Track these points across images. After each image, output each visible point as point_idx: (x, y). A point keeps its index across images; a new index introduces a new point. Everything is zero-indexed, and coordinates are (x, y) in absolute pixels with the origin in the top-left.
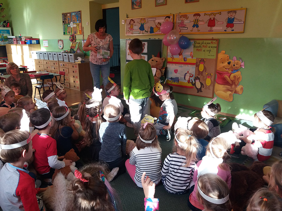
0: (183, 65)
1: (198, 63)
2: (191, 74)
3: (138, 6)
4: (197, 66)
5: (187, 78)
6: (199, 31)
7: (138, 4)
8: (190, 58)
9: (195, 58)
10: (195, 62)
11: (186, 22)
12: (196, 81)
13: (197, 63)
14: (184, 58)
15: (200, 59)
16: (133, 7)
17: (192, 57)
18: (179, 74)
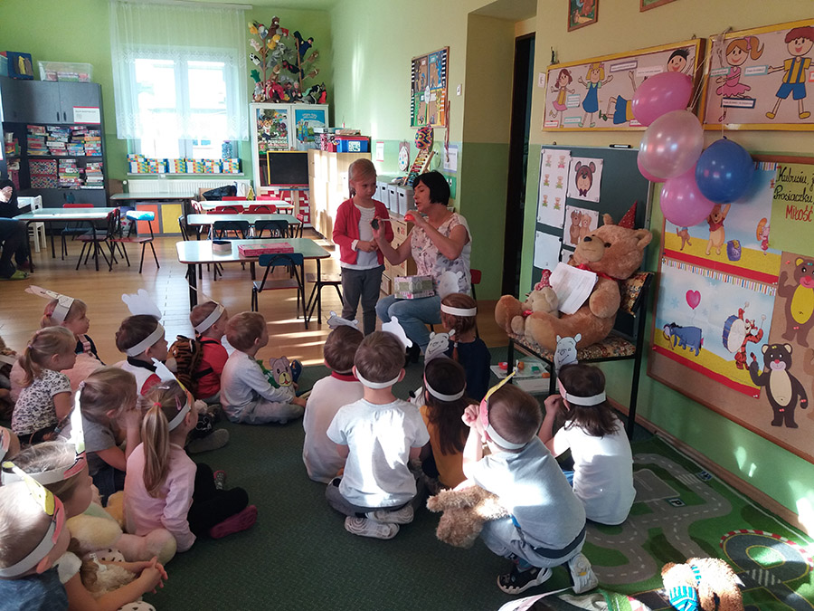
0: (722, 276)
1: (791, 281)
2: (753, 327)
3: (588, 16)
4: (786, 293)
5: (736, 340)
6: (803, 114)
7: (588, 8)
8: (757, 247)
9: (775, 252)
10: (776, 272)
11: (752, 71)
12: (773, 364)
13: (784, 274)
14: (731, 245)
15: (800, 262)
16: (574, 21)
17: (765, 245)
18: (705, 312)
